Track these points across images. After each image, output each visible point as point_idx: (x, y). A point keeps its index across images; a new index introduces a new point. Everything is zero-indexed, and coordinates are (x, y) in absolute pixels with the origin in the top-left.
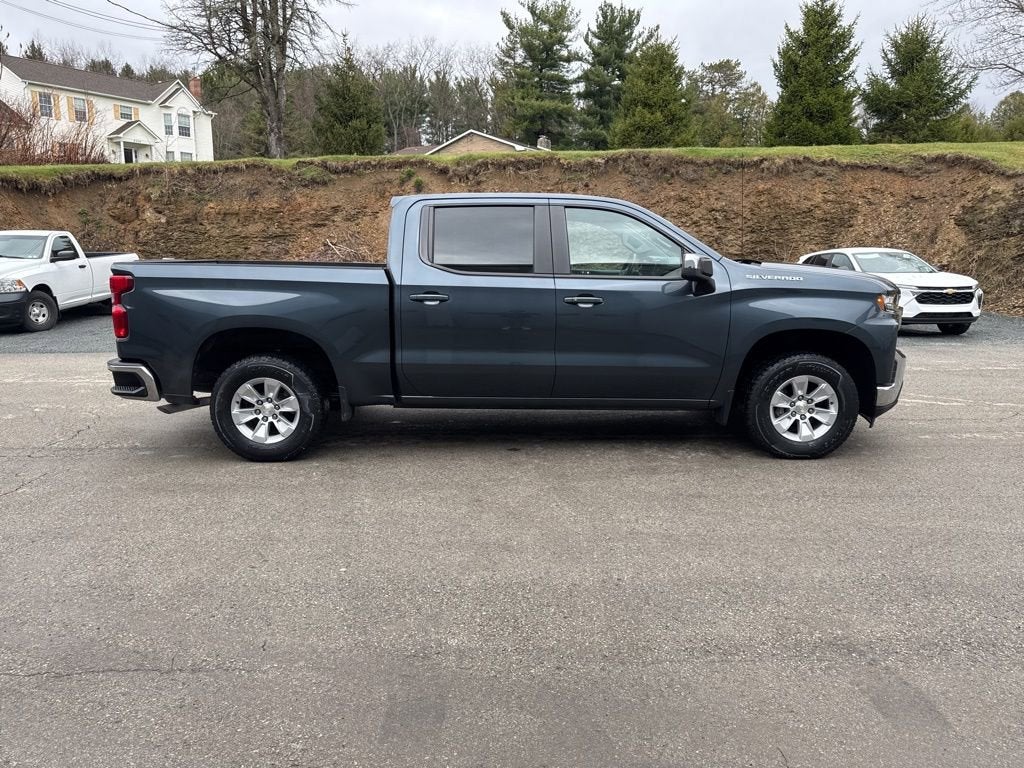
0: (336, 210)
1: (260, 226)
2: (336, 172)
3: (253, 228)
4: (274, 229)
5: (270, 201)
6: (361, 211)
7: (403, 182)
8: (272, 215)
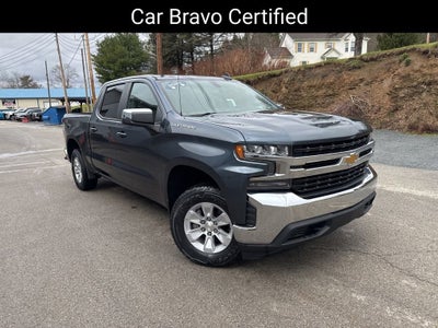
0: (362, 80)
1: (324, 91)
2: (367, 61)
3: (321, 92)
4: (330, 92)
5: (331, 79)
6: (374, 80)
7: (400, 61)
8: (329, 86)
